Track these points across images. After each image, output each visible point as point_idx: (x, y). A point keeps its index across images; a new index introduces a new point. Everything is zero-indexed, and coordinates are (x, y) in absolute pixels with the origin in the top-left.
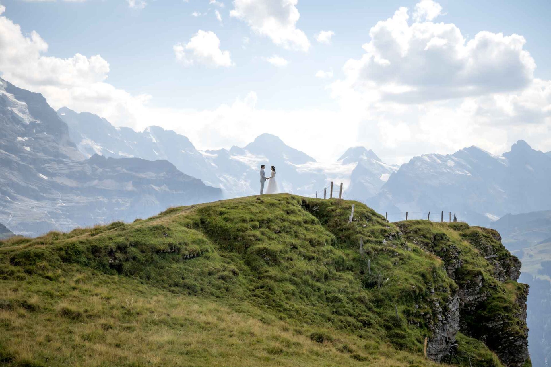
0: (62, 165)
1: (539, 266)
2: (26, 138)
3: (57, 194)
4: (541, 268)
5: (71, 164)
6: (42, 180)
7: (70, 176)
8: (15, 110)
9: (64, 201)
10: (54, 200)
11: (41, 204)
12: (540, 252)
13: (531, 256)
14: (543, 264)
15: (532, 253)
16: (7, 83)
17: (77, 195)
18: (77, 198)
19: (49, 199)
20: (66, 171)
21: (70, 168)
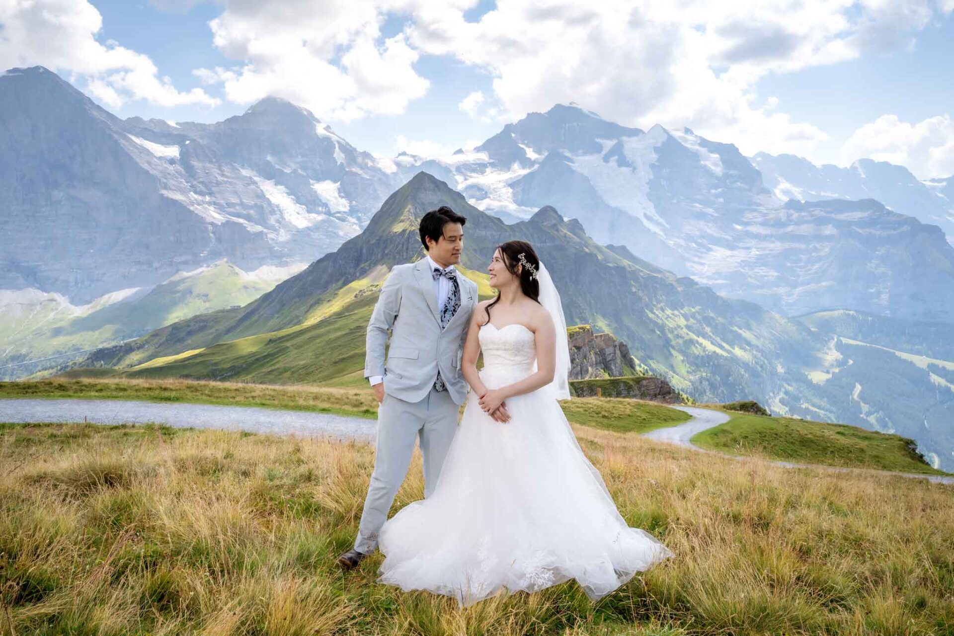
0: (755, 214)
2: (720, 190)
3: (752, 242)
5: (766, 212)
6: (737, 230)
7: (764, 224)
8: (708, 164)
9: (758, 249)
10: (749, 248)
11: (735, 253)
16: (700, 137)
17: (773, 242)
18: (772, 246)
19: (743, 248)
20: (760, 219)
21: (764, 215)
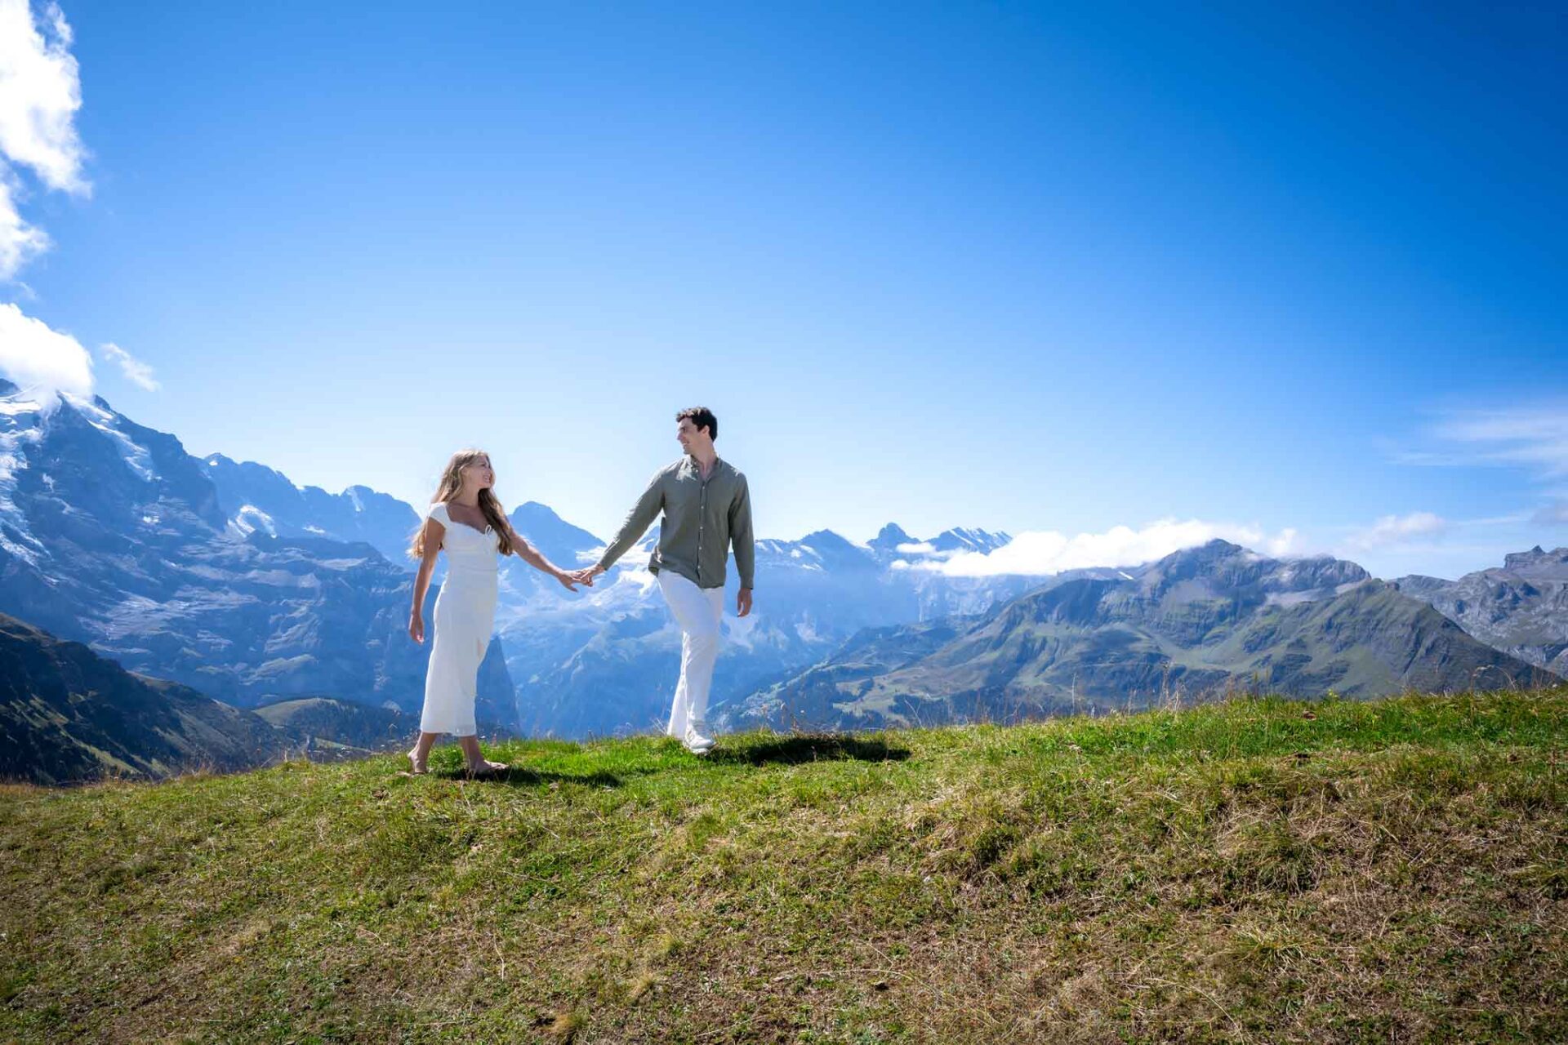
0: (201, 547)
1: (891, 702)
3: (195, 591)
4: (894, 704)
5: (218, 545)
6: (167, 569)
7: (214, 564)
8: (131, 461)
9: (203, 601)
10: (188, 600)
11: (164, 605)
12: (896, 682)
13: (882, 688)
14: (897, 699)
15: (884, 683)
19: (179, 599)
21: (215, 551)
